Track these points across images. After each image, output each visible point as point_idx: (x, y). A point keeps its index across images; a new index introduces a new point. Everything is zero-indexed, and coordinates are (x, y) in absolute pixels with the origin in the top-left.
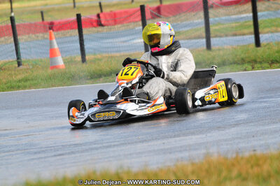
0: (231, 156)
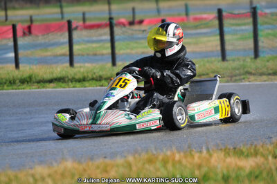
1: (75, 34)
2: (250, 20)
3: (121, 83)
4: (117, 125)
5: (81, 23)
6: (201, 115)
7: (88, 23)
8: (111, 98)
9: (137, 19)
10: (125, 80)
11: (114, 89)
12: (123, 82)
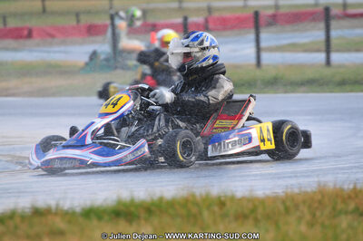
0: (348, 186)
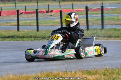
1: (20, 16)
2: (100, 12)
3: (56, 37)
4: (56, 56)
5: (24, 11)
6: (90, 53)
7: (27, 11)
8: (53, 44)
9: (50, 10)
10: (58, 36)
11: (53, 40)
12: (57, 37)
